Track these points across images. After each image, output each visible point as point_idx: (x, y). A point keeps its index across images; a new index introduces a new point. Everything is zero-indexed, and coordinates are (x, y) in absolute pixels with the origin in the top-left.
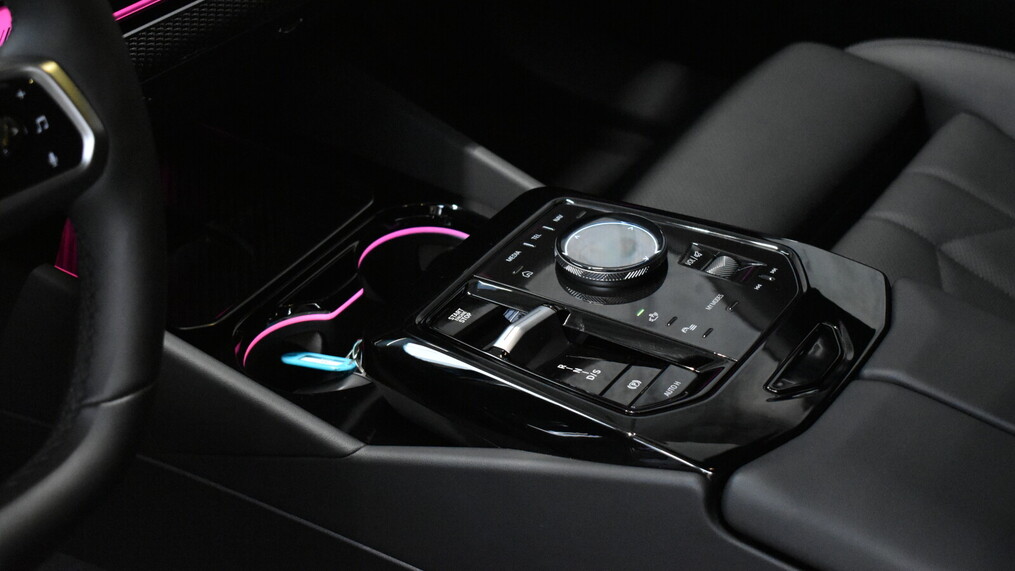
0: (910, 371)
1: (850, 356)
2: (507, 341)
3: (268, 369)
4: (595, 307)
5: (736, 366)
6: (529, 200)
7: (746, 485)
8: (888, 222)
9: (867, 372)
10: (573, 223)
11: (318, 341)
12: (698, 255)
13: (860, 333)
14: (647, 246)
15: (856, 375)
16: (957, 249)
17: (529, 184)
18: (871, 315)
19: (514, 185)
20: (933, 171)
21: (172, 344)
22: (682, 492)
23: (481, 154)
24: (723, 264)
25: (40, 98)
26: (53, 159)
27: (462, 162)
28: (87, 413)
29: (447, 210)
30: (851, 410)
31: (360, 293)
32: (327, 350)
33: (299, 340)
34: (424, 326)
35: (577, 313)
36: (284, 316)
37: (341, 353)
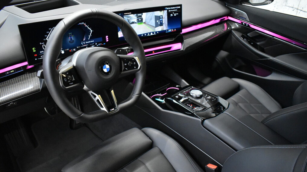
0: (229, 113)
1: (222, 110)
2: (182, 100)
3: (154, 99)
4: (193, 99)
5: (208, 108)
6: (187, 86)
7: (207, 122)
8: (232, 99)
9: (224, 112)
10: (193, 89)
11: (160, 98)
12: (206, 96)
13: (224, 108)
14: (201, 93)
15: (223, 112)
16: (240, 104)
17: (188, 84)
18: (226, 106)
19: (186, 84)
20: (239, 95)
21: (143, 93)
22: (199, 121)
23: (183, 81)
24: (209, 97)
25: (135, 61)
26: (135, 67)
27: (181, 81)
28: (133, 96)
29: (178, 86)
30: (221, 116)
31: (166, 93)
32: (161, 99)
33: (158, 97)
34: (173, 97)
35: (190, 99)
36: (157, 94)
37: (163, 99)
